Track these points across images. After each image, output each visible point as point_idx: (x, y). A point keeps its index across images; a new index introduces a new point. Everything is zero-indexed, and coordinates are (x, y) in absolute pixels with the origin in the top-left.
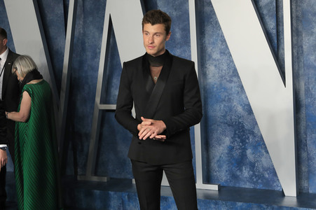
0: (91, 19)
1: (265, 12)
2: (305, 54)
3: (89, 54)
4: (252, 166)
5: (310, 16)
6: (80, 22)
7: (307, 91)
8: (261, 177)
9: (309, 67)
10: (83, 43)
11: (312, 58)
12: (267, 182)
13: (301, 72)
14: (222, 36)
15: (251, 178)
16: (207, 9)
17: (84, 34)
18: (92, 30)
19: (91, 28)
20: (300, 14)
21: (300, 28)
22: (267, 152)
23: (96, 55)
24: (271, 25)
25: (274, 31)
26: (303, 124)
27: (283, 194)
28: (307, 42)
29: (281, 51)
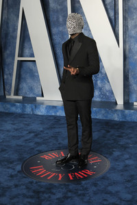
0: (11, 10)
1: (108, 7)
2: (129, 30)
3: (11, 30)
4: (100, 89)
5: (132, 9)
6: (5, 12)
7: (130, 49)
8: (105, 95)
9: (131, 37)
10: (7, 23)
11: (133, 32)
12: (108, 98)
13: (127, 40)
14: (86, 20)
15: (100, 95)
16: (77, 5)
17: (8, 18)
18: (12, 16)
19: (12, 15)
20: (127, 8)
21: (127, 16)
22: (109, 82)
23: (15, 30)
24: (112, 14)
25: (113, 18)
26: (127, 67)
27: (116, 103)
28: (131, 24)
29: (117, 29)
